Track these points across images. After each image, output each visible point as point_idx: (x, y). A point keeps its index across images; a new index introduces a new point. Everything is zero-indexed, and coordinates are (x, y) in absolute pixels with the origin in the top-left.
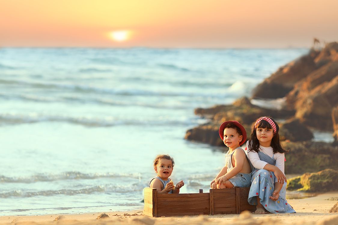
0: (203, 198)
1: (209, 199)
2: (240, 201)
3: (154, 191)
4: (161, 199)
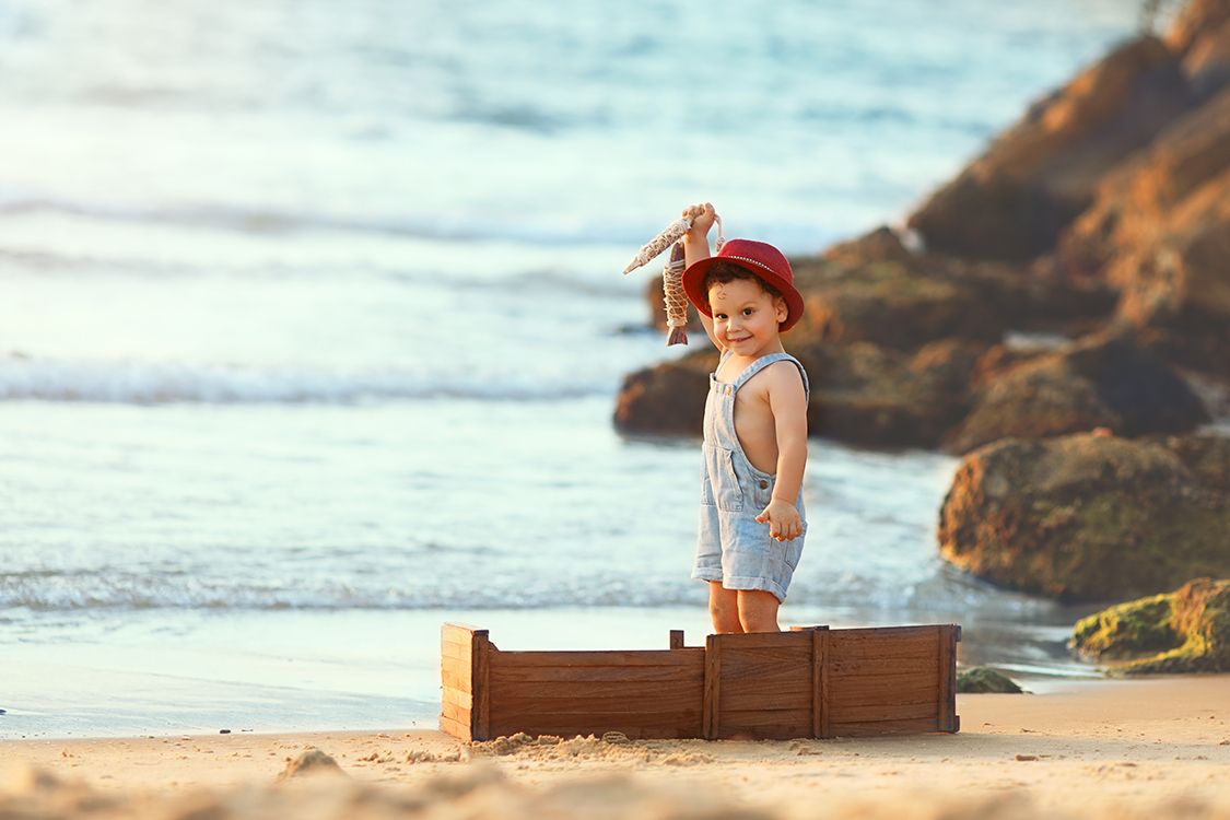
0: (678, 670)
1: (703, 675)
2: (827, 685)
3: (480, 637)
4: (505, 671)
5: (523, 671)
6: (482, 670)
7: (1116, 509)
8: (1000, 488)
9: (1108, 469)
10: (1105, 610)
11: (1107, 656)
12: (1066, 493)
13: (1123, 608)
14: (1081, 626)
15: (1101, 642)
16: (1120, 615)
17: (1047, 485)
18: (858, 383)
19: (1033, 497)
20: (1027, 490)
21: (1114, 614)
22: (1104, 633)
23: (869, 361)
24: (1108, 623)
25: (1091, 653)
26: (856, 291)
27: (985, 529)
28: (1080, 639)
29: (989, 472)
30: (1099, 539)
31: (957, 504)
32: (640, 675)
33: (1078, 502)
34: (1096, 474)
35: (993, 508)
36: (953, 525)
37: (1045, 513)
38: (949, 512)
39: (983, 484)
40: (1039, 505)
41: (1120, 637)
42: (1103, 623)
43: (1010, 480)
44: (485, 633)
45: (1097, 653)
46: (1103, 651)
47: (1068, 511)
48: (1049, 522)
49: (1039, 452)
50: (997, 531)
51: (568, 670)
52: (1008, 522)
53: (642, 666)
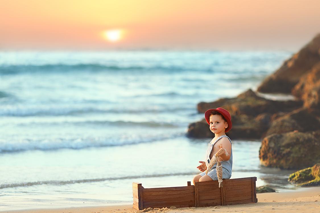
0: (188, 191)
1: (194, 192)
2: (225, 193)
3: (140, 185)
4: (146, 193)
5: (151, 193)
6: (140, 193)
7: (300, 149)
8: (272, 145)
9: (298, 139)
10: (296, 172)
11: (297, 182)
12: (288, 146)
13: (300, 171)
14: (291, 176)
15: (296, 179)
16: (300, 173)
17: (283, 144)
18: (242, 124)
19: (280, 147)
20: (279, 145)
21: (298, 173)
22: (296, 177)
23: (245, 119)
24: (297, 175)
25: (293, 182)
26: (243, 104)
27: (269, 155)
28: (291, 179)
29: (270, 141)
30: (296, 156)
31: (263, 149)
32: (179, 192)
33: (291, 147)
34: (295, 141)
35: (271, 150)
36: (262, 154)
37: (283, 150)
38: (261, 151)
39: (269, 144)
40: (282, 149)
41: (300, 178)
42: (296, 175)
43: (275, 143)
44: (141, 184)
45: (295, 182)
46: (296, 181)
47: (288, 150)
48: (284, 152)
49: (281, 136)
50: (272, 155)
51: (161, 192)
52: (274, 153)
53: (180, 190)
